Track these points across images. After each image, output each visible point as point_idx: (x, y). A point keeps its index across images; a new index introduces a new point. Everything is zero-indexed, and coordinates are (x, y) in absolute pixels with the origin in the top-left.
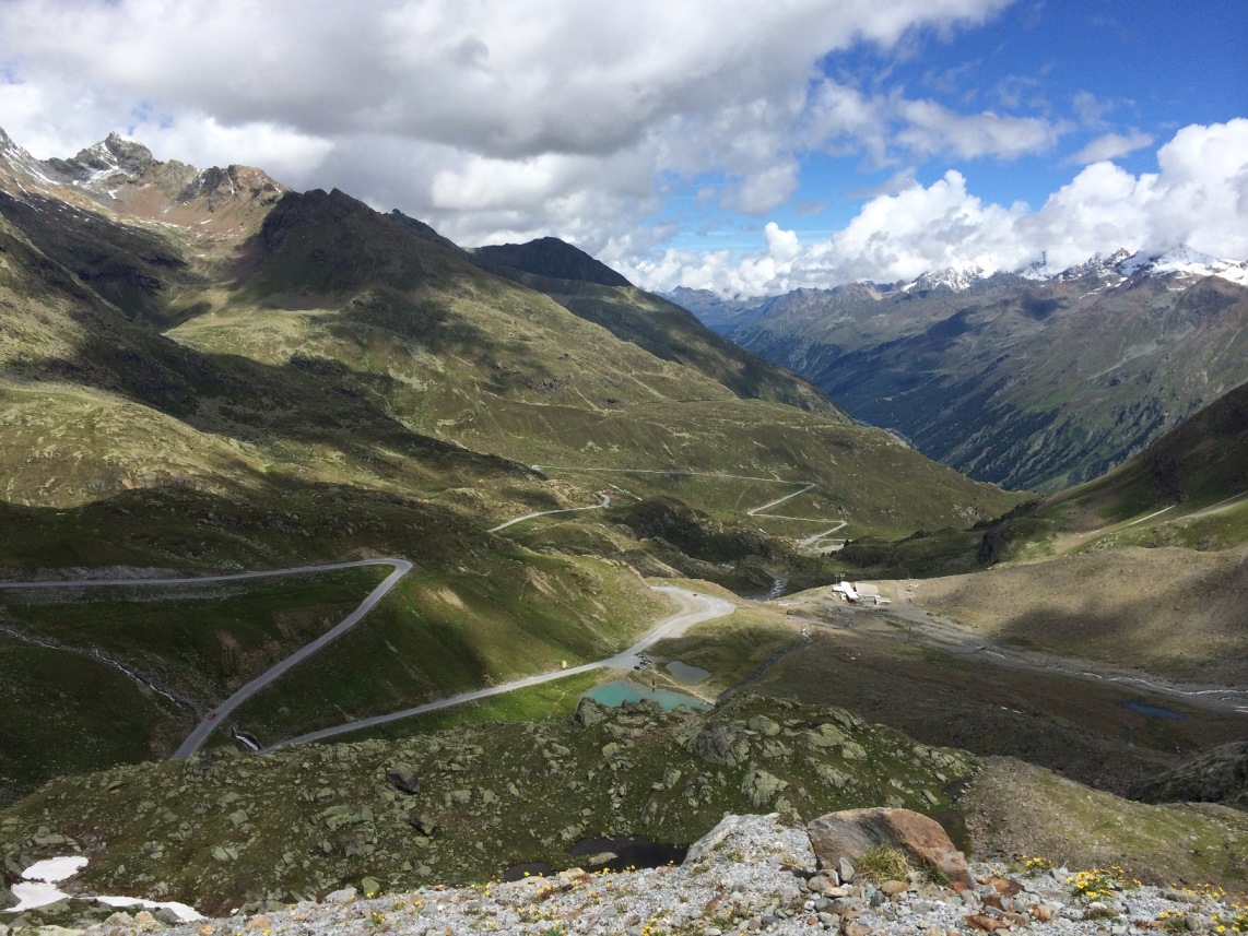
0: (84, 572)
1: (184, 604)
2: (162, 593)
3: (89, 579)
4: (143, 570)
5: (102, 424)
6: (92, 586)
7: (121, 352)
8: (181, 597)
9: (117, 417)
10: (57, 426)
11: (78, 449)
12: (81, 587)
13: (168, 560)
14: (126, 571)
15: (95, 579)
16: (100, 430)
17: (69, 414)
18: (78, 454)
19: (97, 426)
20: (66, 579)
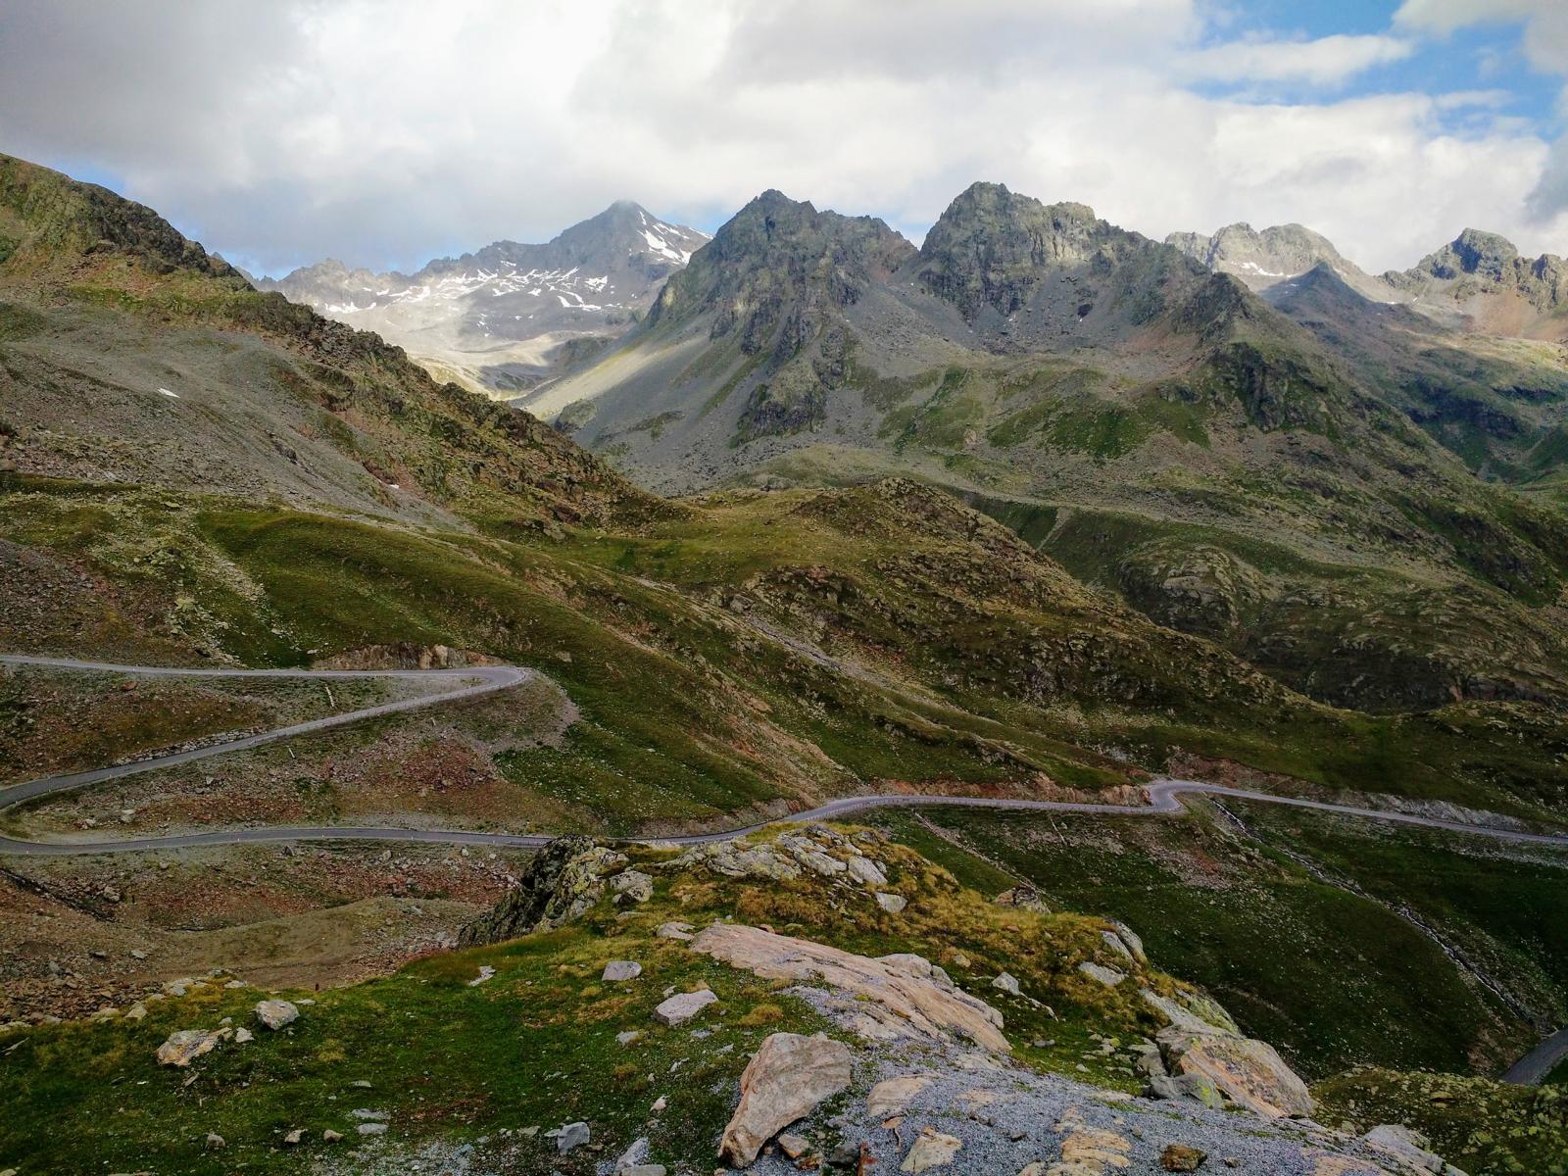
0: (1397, 802)
1: (1527, 870)
2: (1498, 849)
3: (1403, 813)
4: (1474, 813)
5: (1428, 610)
6: (1407, 823)
7: (1459, 516)
8: (1525, 858)
9: (1447, 602)
10: (1371, 610)
11: (1396, 640)
12: (1392, 821)
13: (1510, 804)
14: (1452, 810)
15: (1411, 814)
16: (1426, 618)
17: (1387, 596)
18: (1394, 647)
19: (1423, 613)
20: (1375, 808)
